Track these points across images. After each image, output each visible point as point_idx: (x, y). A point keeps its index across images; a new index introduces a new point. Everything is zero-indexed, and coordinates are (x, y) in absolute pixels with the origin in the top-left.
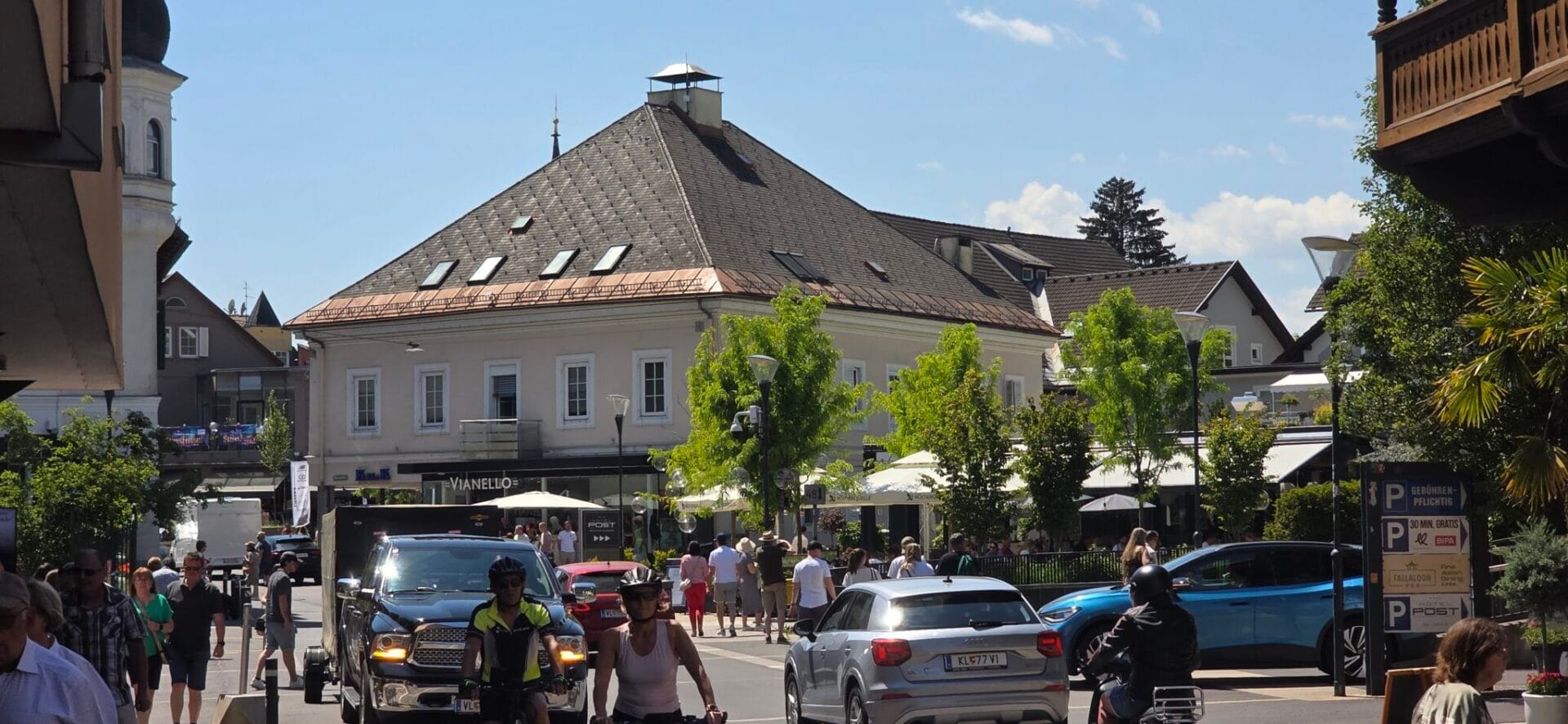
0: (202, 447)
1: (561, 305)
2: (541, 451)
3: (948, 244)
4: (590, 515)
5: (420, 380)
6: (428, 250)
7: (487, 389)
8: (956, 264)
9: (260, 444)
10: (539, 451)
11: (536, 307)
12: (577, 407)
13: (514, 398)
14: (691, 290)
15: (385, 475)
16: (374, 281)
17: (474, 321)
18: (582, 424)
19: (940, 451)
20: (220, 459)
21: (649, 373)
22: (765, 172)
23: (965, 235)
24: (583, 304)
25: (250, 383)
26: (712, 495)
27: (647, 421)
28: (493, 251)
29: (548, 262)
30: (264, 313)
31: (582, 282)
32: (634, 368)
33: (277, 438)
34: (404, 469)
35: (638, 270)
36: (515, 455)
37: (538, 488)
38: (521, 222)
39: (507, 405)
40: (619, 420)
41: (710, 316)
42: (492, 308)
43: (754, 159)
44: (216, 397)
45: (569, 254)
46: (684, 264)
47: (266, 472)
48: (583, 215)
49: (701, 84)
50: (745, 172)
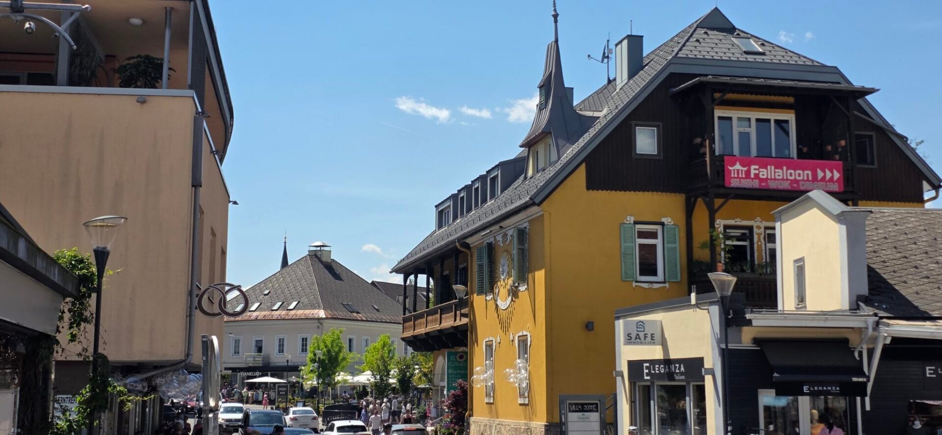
1: (277, 319)
2: (269, 364)
4: (282, 384)
5: (233, 341)
7: (254, 344)
10: (269, 363)
11: (270, 320)
12: (281, 350)
13: (262, 347)
14: (316, 316)
17: (250, 323)
18: (282, 356)
21: (303, 341)
22: (343, 276)
24: (284, 319)
27: (302, 355)
28: (257, 301)
29: (274, 305)
31: (284, 312)
32: (299, 340)
35: (301, 309)
36: (261, 365)
37: (267, 375)
38: (266, 292)
39: (260, 349)
41: (321, 324)
42: (256, 319)
43: (340, 272)
45: (281, 303)
46: (315, 308)
48: (286, 291)
49: (325, 248)
50: (337, 277)
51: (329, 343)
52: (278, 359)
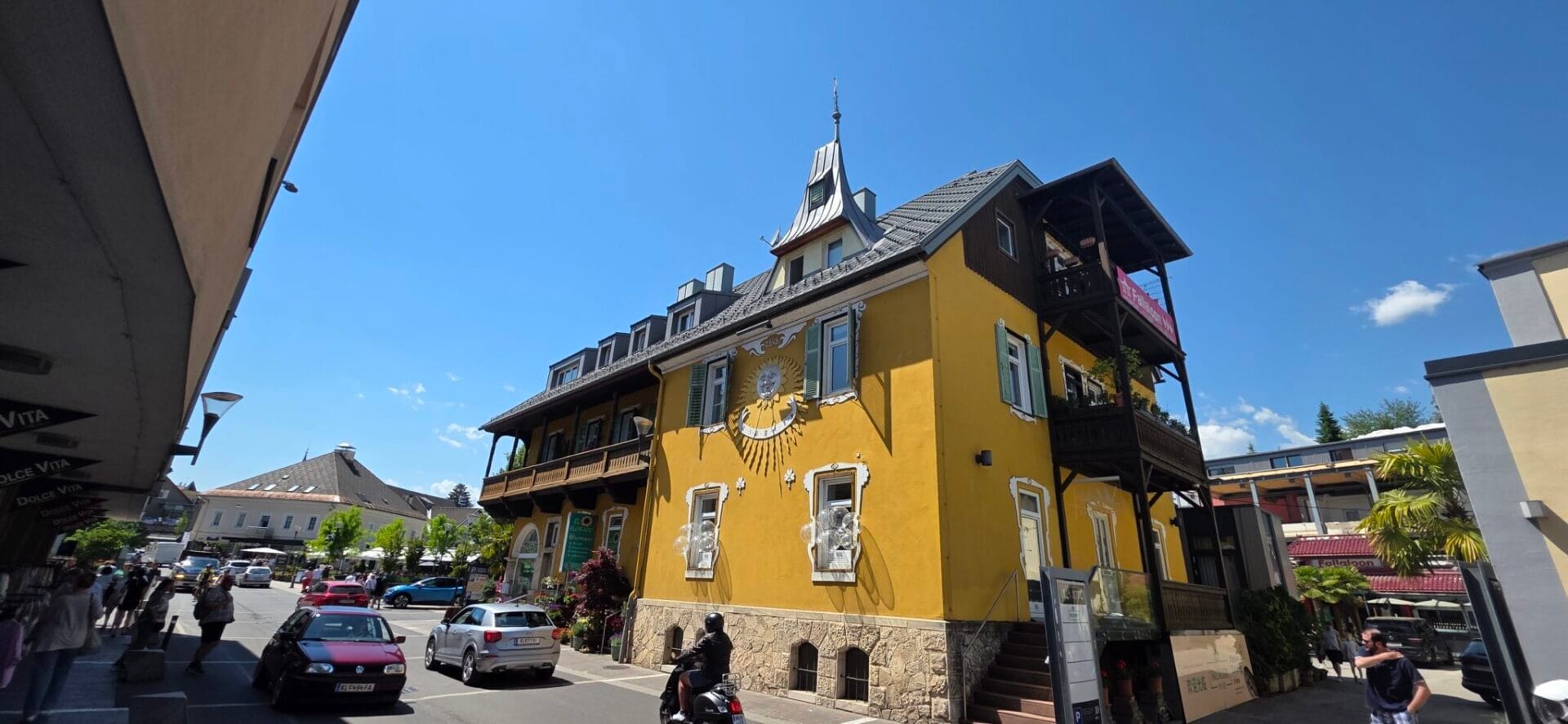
0: (154, 525)
1: (291, 500)
3: (407, 497)
4: (280, 556)
5: (238, 514)
6: (253, 480)
7: (260, 518)
8: (408, 501)
9: (175, 526)
10: (271, 536)
11: (283, 499)
12: (287, 526)
13: (268, 522)
14: (331, 500)
15: (217, 539)
16: (233, 487)
17: (262, 500)
18: (287, 531)
19: (384, 548)
20: (159, 529)
21: (312, 520)
22: (362, 473)
23: (412, 494)
24: (297, 500)
25: (179, 508)
26: (317, 554)
27: (306, 532)
28: (274, 483)
29: (290, 488)
30: (192, 487)
31: (299, 494)
32: (308, 518)
33: (183, 524)
34: (223, 538)
35: (317, 493)
36: (263, 537)
37: (267, 547)
38: (285, 477)
39: (265, 524)
40: (296, 533)
41: (334, 508)
42: (269, 498)
43: (359, 470)
44: (165, 511)
45: (298, 487)
46: (331, 494)
47: (175, 534)
48: (305, 477)
49: (351, 450)
50: (356, 473)
51: (347, 519)
52: (281, 533)
